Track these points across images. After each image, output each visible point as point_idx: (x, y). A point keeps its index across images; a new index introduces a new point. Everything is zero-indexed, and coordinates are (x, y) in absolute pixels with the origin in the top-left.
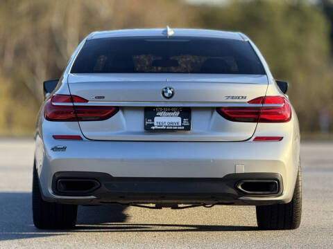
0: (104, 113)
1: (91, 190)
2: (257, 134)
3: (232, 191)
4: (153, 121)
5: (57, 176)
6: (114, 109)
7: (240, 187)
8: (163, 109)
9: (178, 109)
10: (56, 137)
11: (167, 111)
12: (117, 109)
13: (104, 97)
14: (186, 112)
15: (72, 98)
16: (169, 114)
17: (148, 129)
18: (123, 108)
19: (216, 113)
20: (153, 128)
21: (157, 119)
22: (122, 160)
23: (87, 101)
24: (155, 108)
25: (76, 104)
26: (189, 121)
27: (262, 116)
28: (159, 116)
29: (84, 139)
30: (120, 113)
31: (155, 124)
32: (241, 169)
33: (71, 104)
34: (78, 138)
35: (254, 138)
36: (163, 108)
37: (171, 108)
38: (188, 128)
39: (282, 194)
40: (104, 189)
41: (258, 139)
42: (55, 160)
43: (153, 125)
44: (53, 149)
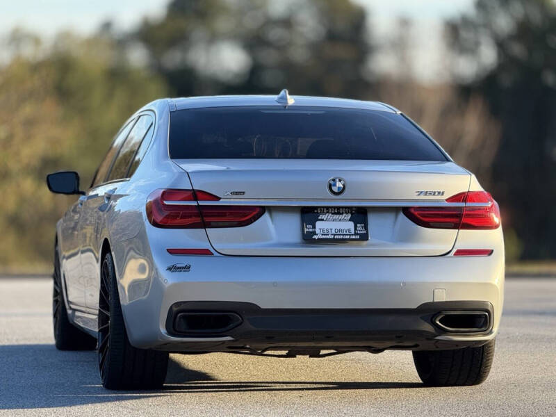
0: (244, 216)
1: (228, 328)
2: (460, 246)
4: (314, 227)
5: (175, 309)
6: (258, 210)
7: (438, 322)
8: (328, 209)
9: (349, 209)
10: (172, 252)
11: (335, 213)
12: (261, 210)
13: (244, 193)
14: (360, 215)
15: (195, 194)
16: (336, 217)
17: (308, 239)
18: (270, 209)
19: (402, 216)
20: (316, 237)
21: (319, 225)
23: (218, 199)
24: (316, 208)
25: (201, 203)
26: (366, 227)
27: (464, 220)
28: (323, 220)
29: (215, 254)
30: (266, 216)
31: (318, 231)
32: (442, 296)
33: (194, 203)
34: (205, 252)
35: (454, 251)
36: (328, 208)
37: (339, 208)
38: (364, 237)
39: (491, 332)
40: (248, 326)
41: (461, 253)
42: (174, 285)
43: (314, 233)
44: (169, 269)
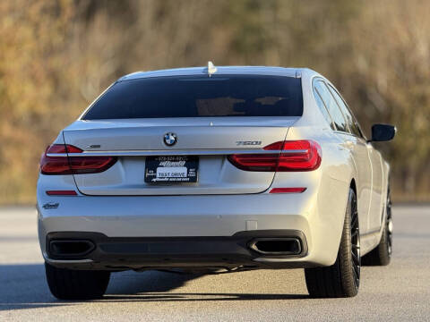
0: (100, 164)
1: (85, 253)
2: (276, 185)
3: (244, 251)
4: (155, 172)
5: (50, 237)
6: (110, 159)
8: (167, 158)
9: (183, 158)
10: (49, 193)
11: (172, 161)
12: (111, 161)
13: (99, 146)
14: (192, 161)
15: (68, 148)
16: (173, 163)
17: (149, 181)
18: (122, 158)
19: (227, 162)
20: (154, 180)
21: (159, 170)
22: (117, 218)
23: (81, 151)
24: (157, 157)
25: (70, 155)
26: (196, 171)
27: (281, 164)
28: (162, 166)
29: (80, 194)
30: (119, 164)
31: (158, 175)
32: (254, 226)
33: (66, 155)
34: (72, 193)
35: (271, 189)
36: (167, 156)
37: (175, 156)
38: (193, 180)
39: (306, 255)
40: (100, 251)
41: (276, 191)
42: (47, 219)
43: (155, 177)
44: (44, 207)
